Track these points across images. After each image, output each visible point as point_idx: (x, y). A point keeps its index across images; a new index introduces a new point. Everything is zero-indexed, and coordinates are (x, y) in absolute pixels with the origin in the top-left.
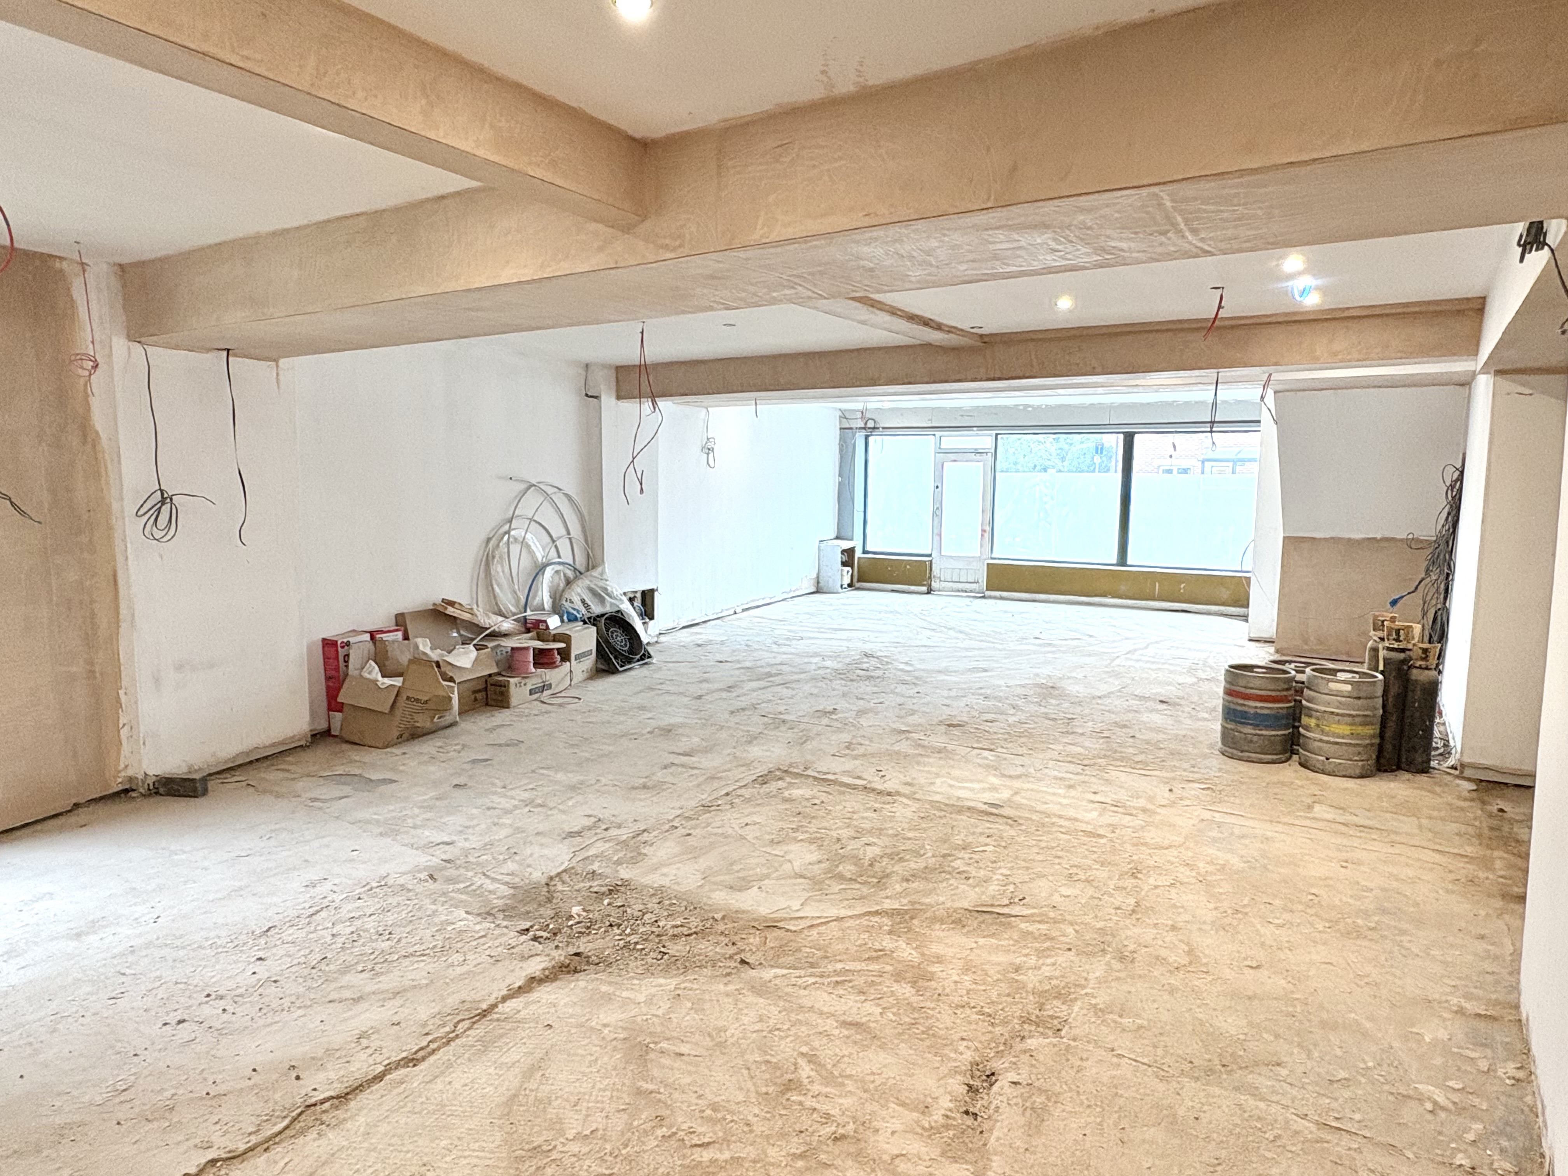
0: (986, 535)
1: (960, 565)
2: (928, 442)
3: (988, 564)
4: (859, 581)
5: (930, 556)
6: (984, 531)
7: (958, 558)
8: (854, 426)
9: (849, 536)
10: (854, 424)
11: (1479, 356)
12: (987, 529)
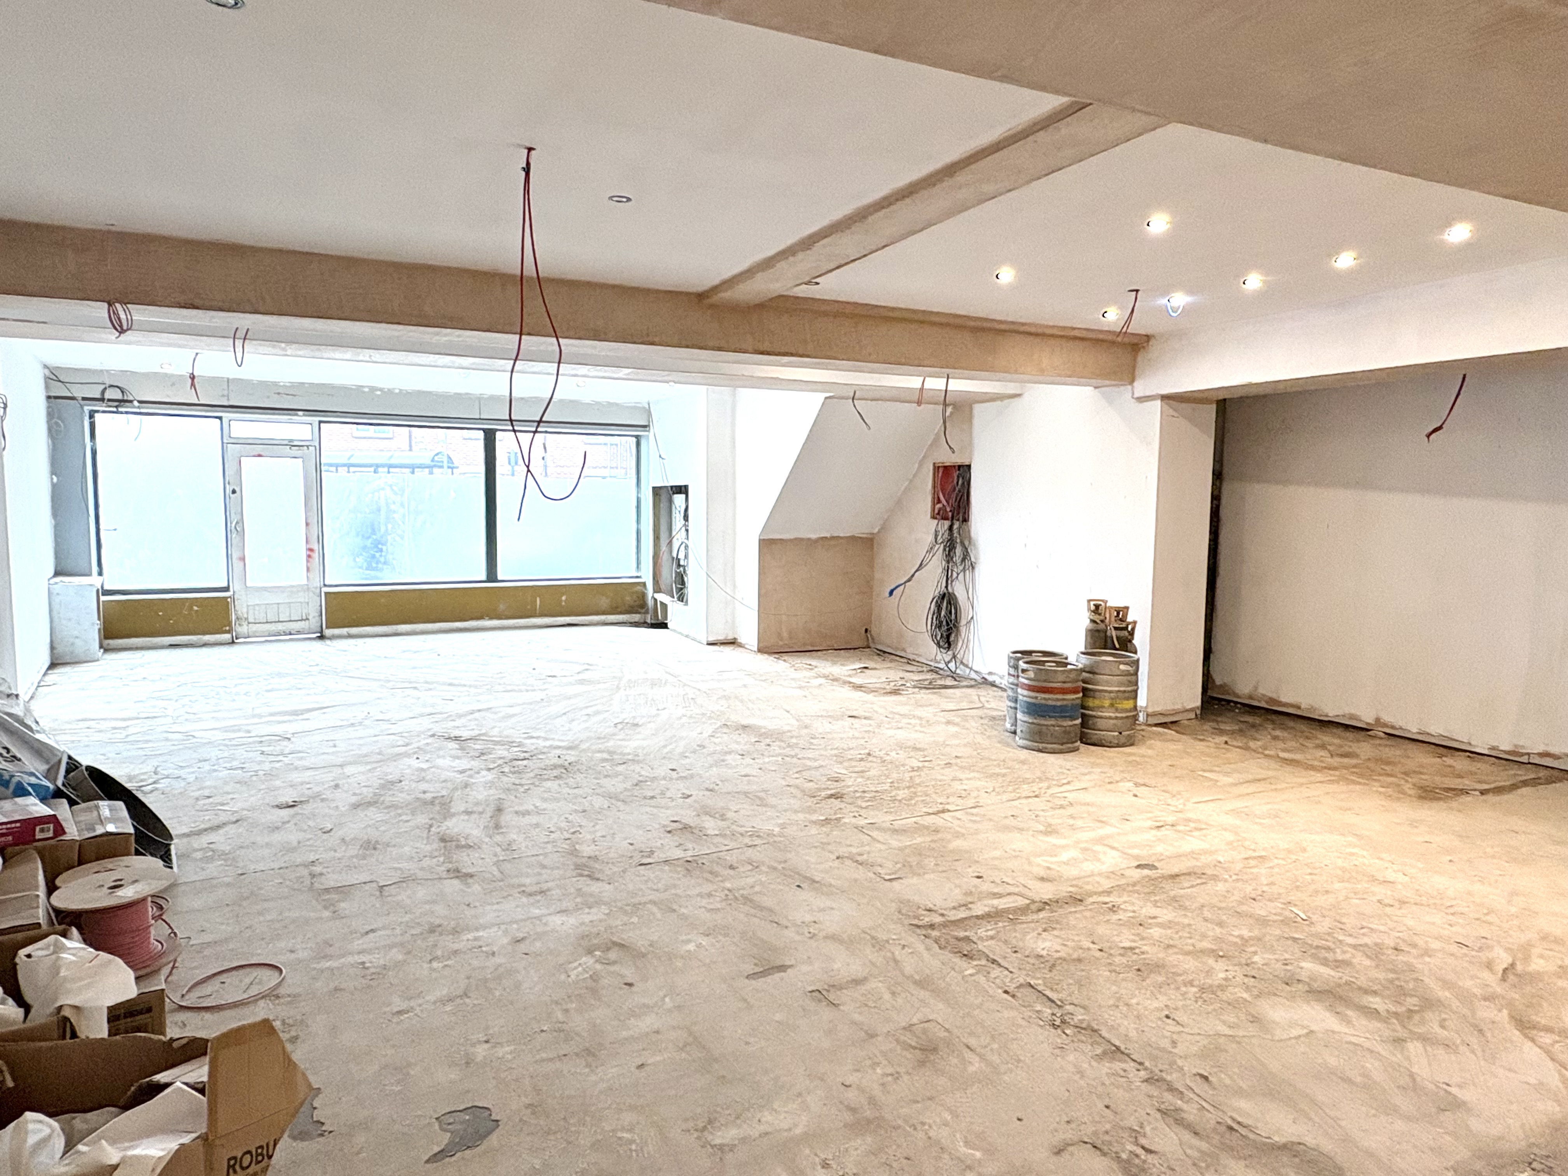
0: (315, 555)
1: (277, 598)
2: (206, 427)
3: (326, 593)
4: (110, 638)
6: (311, 551)
7: (273, 590)
8: (79, 394)
9: (87, 572)
10: (79, 392)
11: (1135, 384)
12: (315, 547)
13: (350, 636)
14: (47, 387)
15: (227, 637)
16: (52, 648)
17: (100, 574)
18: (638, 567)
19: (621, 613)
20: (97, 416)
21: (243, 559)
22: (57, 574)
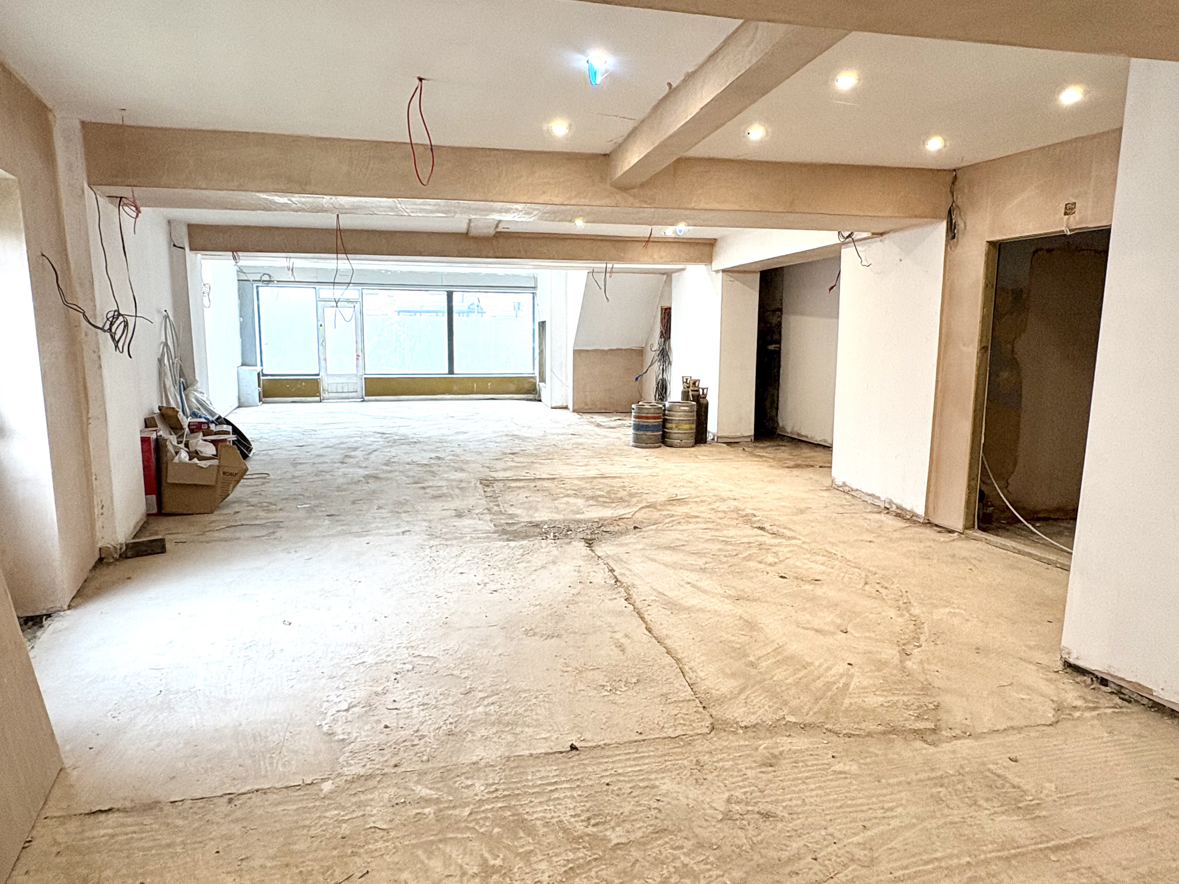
0: (360, 358)
1: (344, 380)
2: (309, 293)
3: (365, 378)
4: (264, 397)
5: (318, 375)
6: (358, 356)
7: (340, 376)
8: (251, 279)
9: (254, 363)
10: (251, 277)
11: (713, 264)
12: (360, 354)
13: (377, 401)
14: (238, 275)
15: (318, 399)
16: (239, 399)
17: (262, 365)
18: (534, 369)
19: (522, 394)
20: (260, 288)
21: (325, 360)
22: (243, 365)
